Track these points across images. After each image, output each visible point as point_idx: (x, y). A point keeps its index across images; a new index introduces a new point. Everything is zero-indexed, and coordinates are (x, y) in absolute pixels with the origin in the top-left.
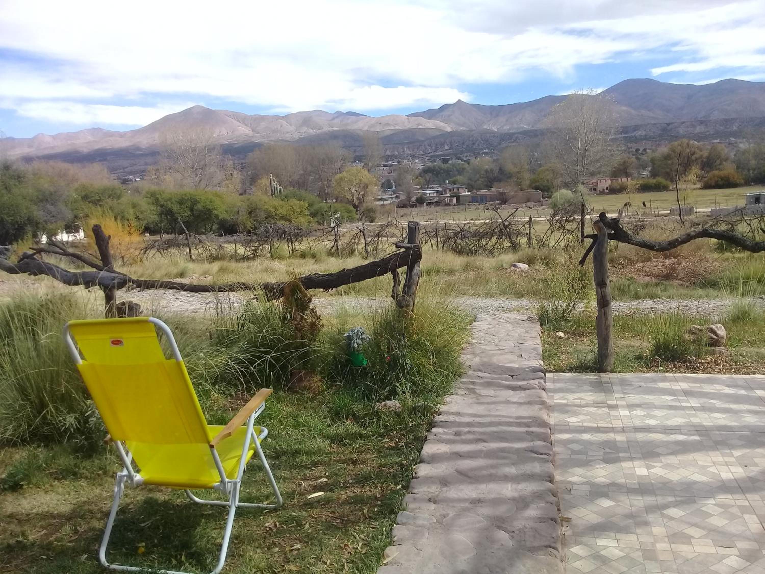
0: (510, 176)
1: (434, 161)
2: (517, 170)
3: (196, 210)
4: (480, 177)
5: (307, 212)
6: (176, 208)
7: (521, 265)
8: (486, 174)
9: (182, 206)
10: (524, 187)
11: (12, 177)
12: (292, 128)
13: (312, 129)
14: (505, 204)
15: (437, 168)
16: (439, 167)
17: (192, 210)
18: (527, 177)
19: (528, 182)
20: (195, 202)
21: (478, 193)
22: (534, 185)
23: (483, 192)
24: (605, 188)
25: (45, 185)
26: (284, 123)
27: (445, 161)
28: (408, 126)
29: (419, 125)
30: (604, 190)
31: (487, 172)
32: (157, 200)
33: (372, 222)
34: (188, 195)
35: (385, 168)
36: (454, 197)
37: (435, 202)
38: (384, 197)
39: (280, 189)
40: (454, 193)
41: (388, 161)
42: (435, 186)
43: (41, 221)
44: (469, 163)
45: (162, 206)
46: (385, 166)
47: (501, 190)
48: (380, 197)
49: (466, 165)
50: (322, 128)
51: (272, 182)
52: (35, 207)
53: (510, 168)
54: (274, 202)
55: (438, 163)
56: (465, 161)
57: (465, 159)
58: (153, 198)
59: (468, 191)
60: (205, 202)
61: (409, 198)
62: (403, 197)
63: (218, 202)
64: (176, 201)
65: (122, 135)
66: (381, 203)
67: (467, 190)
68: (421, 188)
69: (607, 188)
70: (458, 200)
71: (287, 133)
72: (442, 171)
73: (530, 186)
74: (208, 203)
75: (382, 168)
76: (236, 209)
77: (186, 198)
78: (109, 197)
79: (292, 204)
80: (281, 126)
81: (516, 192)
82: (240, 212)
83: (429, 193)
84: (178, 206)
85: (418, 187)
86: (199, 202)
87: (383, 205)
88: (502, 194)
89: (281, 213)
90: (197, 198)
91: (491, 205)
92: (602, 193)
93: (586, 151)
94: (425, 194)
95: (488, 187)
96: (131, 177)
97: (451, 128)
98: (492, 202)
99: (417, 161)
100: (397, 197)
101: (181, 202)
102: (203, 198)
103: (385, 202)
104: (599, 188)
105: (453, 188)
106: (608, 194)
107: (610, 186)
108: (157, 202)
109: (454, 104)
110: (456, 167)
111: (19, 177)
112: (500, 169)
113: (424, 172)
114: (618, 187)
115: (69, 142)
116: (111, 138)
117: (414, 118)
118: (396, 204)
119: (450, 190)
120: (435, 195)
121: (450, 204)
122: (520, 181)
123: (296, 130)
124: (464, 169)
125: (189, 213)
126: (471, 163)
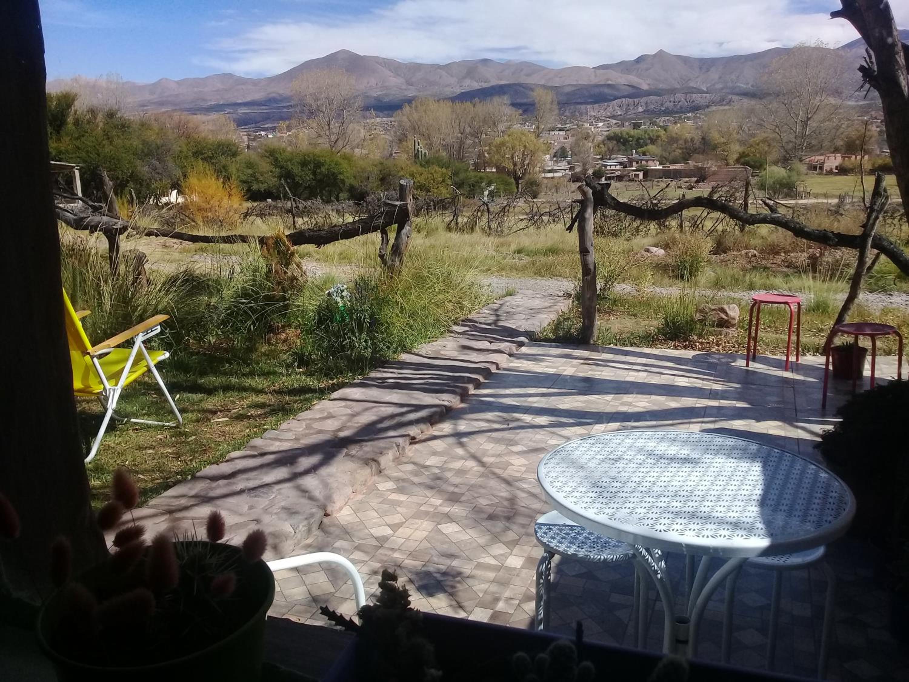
0: (715, 147)
1: (623, 125)
2: (723, 140)
3: (320, 173)
4: (677, 148)
5: (449, 182)
6: (296, 170)
7: (654, 249)
8: (685, 144)
9: (304, 169)
10: (731, 162)
11: (116, 127)
12: (453, 81)
13: (477, 82)
14: (703, 181)
15: (624, 134)
16: (628, 134)
17: (314, 173)
18: (736, 149)
19: (735, 156)
20: (318, 165)
21: (672, 167)
22: (742, 160)
23: (678, 167)
24: (834, 167)
25: (152, 136)
26: (444, 73)
27: (636, 126)
28: (594, 81)
29: (608, 80)
30: (831, 169)
31: (686, 141)
32: (276, 159)
33: (535, 197)
34: (311, 155)
35: (561, 133)
36: (640, 171)
37: (617, 176)
38: (555, 168)
39: (425, 153)
40: (641, 166)
41: (566, 124)
42: (619, 156)
43: (145, 178)
44: (665, 130)
45: (281, 167)
46: (560, 130)
47: (700, 165)
48: (549, 168)
49: (662, 132)
50: (490, 81)
51: (417, 144)
52: (138, 162)
53: (715, 136)
54: (412, 169)
55: (627, 129)
56: (660, 127)
57: (661, 124)
58: (271, 158)
59: (660, 164)
60: (330, 165)
61: (585, 170)
62: (578, 170)
63: (345, 164)
64: (297, 162)
65: (255, 83)
66: (550, 175)
67: (658, 163)
68: (602, 159)
69: (837, 167)
70: (645, 175)
71: (447, 86)
72: (631, 139)
73: (737, 161)
74: (333, 166)
75: (557, 132)
76: (366, 175)
77: (309, 159)
78: (223, 154)
79: (433, 171)
80: (440, 78)
81: (719, 167)
82: (371, 179)
83: (611, 166)
84: (300, 168)
85: (598, 157)
86: (323, 165)
87: (553, 178)
88: (700, 169)
89: (418, 182)
90: (322, 160)
91: (686, 182)
92: (830, 173)
93: (808, 119)
94: (606, 166)
95: (685, 159)
96: (263, 133)
97: (649, 85)
98: (687, 179)
99: (601, 124)
100: (571, 169)
101: (304, 164)
102: (328, 160)
103: (556, 175)
104: (827, 167)
105: (642, 160)
106: (836, 174)
107: (841, 165)
108: (276, 163)
109: (655, 56)
110: (648, 134)
111: (123, 126)
112: (703, 139)
113: (608, 139)
114: (851, 167)
115: (196, 89)
116: (243, 87)
117: (602, 71)
118: (569, 177)
119: (637, 163)
120: (618, 168)
121: (635, 179)
122: (726, 154)
123: (458, 83)
124: (658, 137)
125: (311, 176)
126: (668, 130)
